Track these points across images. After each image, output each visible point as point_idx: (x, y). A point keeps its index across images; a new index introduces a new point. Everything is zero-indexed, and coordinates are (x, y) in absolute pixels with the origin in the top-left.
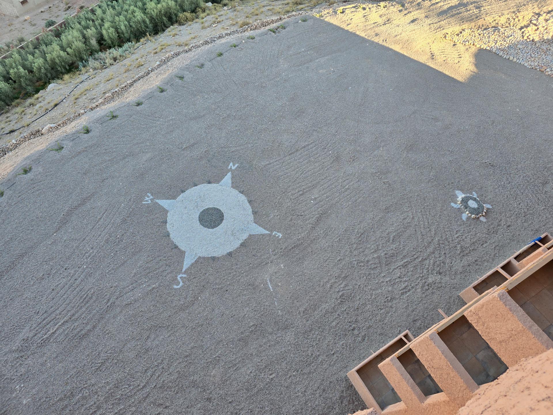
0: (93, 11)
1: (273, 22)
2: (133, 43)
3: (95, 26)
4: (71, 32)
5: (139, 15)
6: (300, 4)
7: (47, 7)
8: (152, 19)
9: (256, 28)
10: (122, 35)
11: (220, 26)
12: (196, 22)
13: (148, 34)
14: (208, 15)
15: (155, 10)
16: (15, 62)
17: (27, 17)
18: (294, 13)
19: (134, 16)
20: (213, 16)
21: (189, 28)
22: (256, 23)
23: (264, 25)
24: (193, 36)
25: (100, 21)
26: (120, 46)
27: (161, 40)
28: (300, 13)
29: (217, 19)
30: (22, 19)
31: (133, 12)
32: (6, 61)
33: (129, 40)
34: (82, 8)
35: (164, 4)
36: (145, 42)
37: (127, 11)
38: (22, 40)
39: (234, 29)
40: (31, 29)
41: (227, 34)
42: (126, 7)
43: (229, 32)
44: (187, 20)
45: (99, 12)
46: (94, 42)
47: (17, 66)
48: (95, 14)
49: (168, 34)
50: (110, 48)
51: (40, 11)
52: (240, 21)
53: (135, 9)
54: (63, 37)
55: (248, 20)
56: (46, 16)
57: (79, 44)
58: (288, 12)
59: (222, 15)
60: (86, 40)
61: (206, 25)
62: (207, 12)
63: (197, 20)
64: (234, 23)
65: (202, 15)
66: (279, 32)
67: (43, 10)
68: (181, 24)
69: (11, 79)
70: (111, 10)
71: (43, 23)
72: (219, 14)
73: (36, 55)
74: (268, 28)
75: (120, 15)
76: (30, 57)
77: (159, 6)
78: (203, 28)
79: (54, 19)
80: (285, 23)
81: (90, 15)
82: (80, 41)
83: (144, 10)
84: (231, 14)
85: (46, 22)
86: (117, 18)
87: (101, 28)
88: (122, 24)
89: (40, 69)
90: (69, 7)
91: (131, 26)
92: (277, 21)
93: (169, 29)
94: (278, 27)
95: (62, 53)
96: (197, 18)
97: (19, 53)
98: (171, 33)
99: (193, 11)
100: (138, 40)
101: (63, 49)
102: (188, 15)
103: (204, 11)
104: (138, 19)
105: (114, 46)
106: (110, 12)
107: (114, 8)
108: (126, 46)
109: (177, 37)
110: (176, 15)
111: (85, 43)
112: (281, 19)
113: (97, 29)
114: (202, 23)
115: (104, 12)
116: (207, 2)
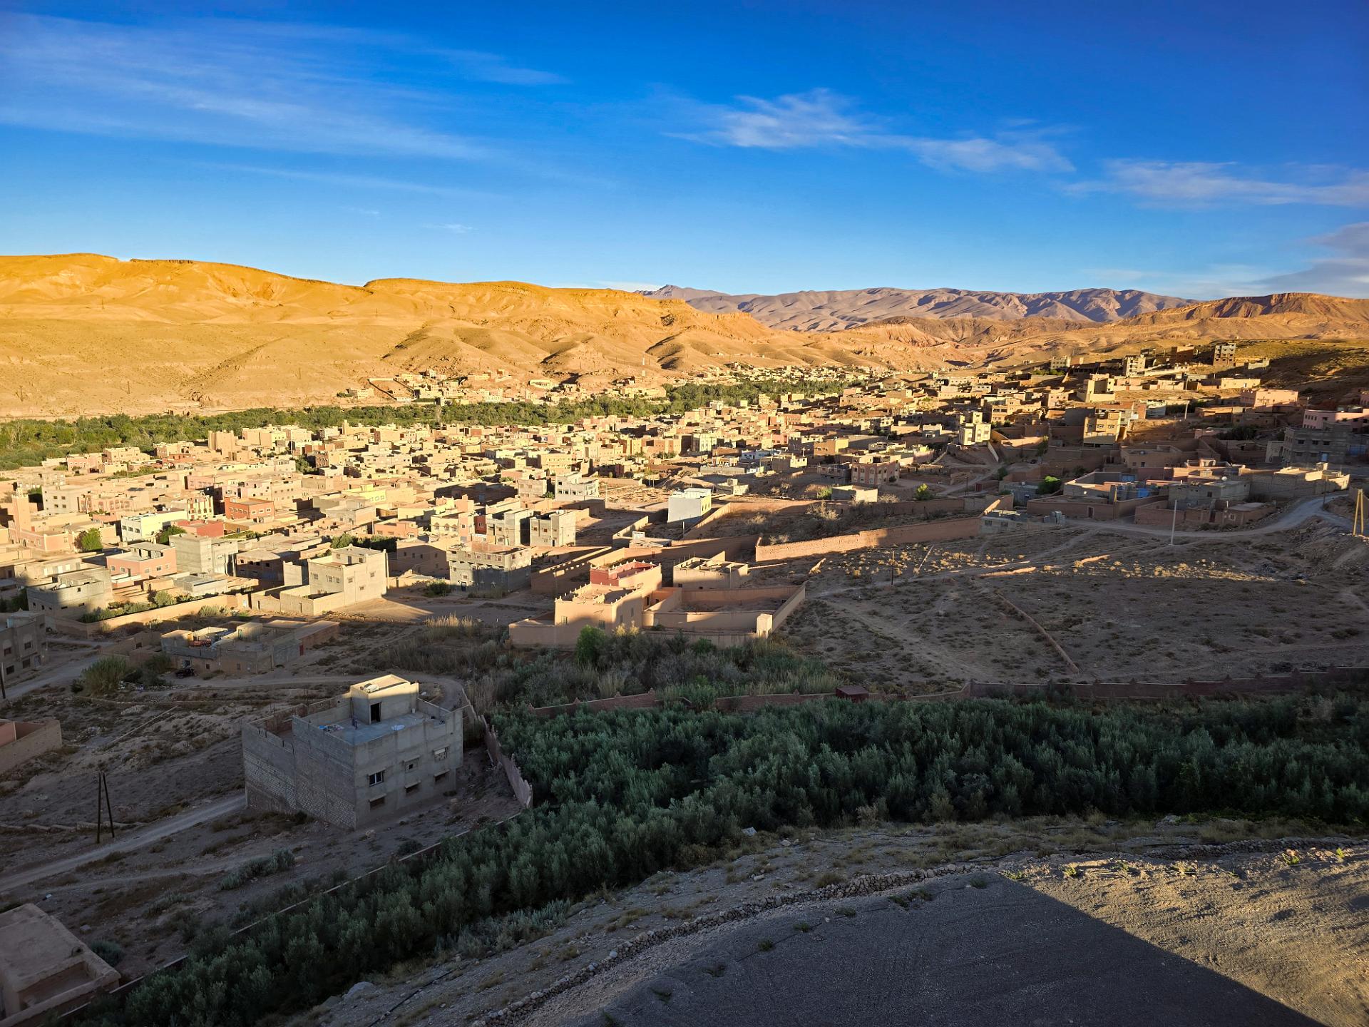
0: (503, 829)
1: (898, 881)
2: (568, 902)
3: (498, 859)
4: (445, 868)
5: (596, 842)
6: (965, 847)
7: (416, 814)
8: (620, 852)
9: (856, 892)
10: (549, 883)
11: (770, 880)
12: (717, 868)
13: (604, 885)
14: (746, 853)
15: (632, 835)
16: (307, 925)
17: (369, 832)
18: (951, 866)
19: (585, 845)
20: (757, 856)
21: (697, 879)
22: (856, 881)
23: (875, 886)
24: (704, 896)
25: (511, 849)
26: (538, 906)
27: (630, 899)
28: (967, 867)
29: (765, 863)
30: (358, 834)
31: (586, 835)
32: (292, 918)
33: (560, 895)
34: (482, 820)
35: (653, 823)
36: (594, 902)
37: (572, 833)
38: (340, 877)
39: (803, 888)
40: (367, 856)
41: (785, 900)
42: (573, 824)
43: (791, 896)
44: (696, 861)
45: (515, 830)
46: (484, 893)
47: (307, 932)
48: (506, 835)
49: (648, 888)
50: (514, 908)
51: (399, 822)
52: (820, 871)
53: (591, 830)
54: (426, 878)
55: (836, 872)
56: (407, 832)
57: (452, 895)
58: (936, 862)
59: (777, 856)
60: (470, 884)
61: (739, 874)
62: (745, 846)
63: (719, 863)
64: (805, 875)
65: (732, 853)
66: (916, 907)
67: (405, 820)
68: (681, 868)
69: (282, 960)
70: (541, 828)
71: (395, 846)
72: (769, 853)
73: (357, 911)
74: (887, 893)
75: (557, 839)
76: (343, 915)
77: (643, 826)
78: (731, 881)
79: (419, 839)
80: (930, 886)
81: (496, 837)
82: (458, 888)
83: (608, 833)
84: (799, 857)
85: (401, 843)
86: (548, 846)
87: (509, 863)
88: (556, 858)
89: (351, 943)
90: (458, 818)
91: (572, 864)
92: (908, 880)
93: (653, 878)
94: (914, 895)
95: (411, 910)
96: (720, 857)
97: (325, 903)
98: (655, 887)
99: (714, 843)
100: (579, 897)
101: (416, 902)
102: (701, 849)
103: (736, 844)
104: (591, 851)
105: (524, 907)
106: (538, 831)
107: (547, 824)
108: (551, 907)
109: (669, 896)
110: (674, 849)
111: (466, 894)
112: (918, 876)
113: (499, 865)
114: (730, 870)
115: (525, 832)
116: (744, 827)
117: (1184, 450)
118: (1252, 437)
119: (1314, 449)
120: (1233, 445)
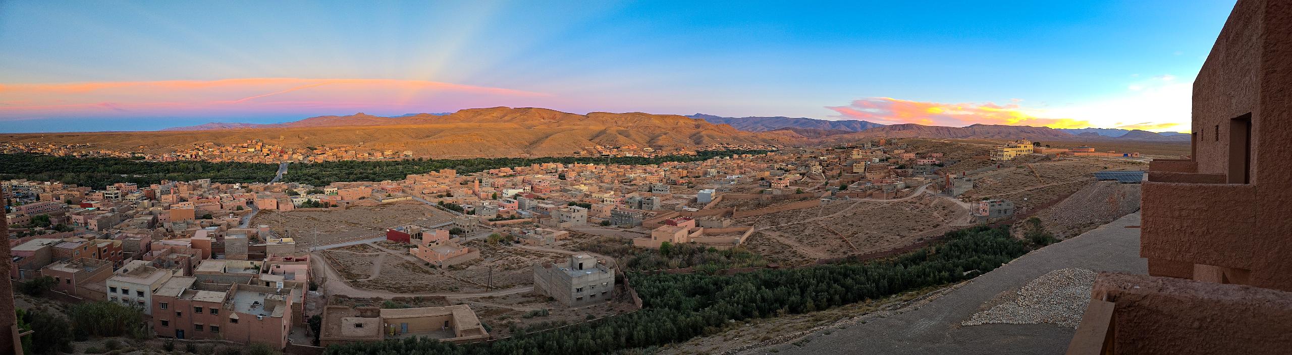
0: (631, 316)
1: (795, 337)
2: (657, 346)
3: (628, 327)
4: (606, 328)
5: (669, 325)
6: (820, 321)
7: (594, 305)
8: (679, 329)
9: (777, 342)
10: (650, 339)
11: (741, 339)
12: (719, 335)
13: (673, 341)
14: (731, 329)
15: (684, 323)
16: (553, 337)
17: (576, 309)
18: (816, 328)
19: (664, 325)
20: (736, 330)
21: (711, 340)
22: (778, 339)
23: (786, 340)
24: (714, 346)
25: (634, 324)
26: (645, 347)
27: (683, 347)
28: (822, 327)
29: (739, 333)
30: (572, 309)
31: (665, 321)
32: (548, 334)
33: (654, 344)
34: (622, 311)
35: (693, 318)
36: (668, 347)
37: (659, 320)
38: (564, 323)
39: (755, 342)
40: (575, 317)
41: (748, 347)
42: (659, 317)
43: (751, 346)
44: (711, 333)
45: (636, 317)
46: (623, 339)
47: (553, 341)
48: (632, 318)
49: (690, 343)
50: (635, 347)
51: (587, 307)
52: (762, 335)
53: (667, 319)
54: (598, 330)
55: (769, 335)
56: (590, 311)
57: (609, 338)
58: (810, 328)
59: (744, 330)
60: (617, 335)
61: (728, 337)
62: (731, 327)
63: (720, 333)
64: (756, 337)
65: (726, 329)
66: (804, 345)
67: (589, 307)
68: (704, 336)
69: (543, 347)
70: (646, 317)
71: (585, 316)
72: (740, 329)
73: (570, 337)
74: (790, 342)
75: (653, 322)
76: (565, 337)
77: (689, 319)
78: (725, 340)
79: (594, 315)
80: (808, 337)
81: (628, 319)
82: (611, 336)
83: (674, 321)
84: (753, 330)
85: (587, 315)
86: (649, 324)
87: (633, 329)
88: (653, 329)
89: (568, 348)
90: (611, 309)
91: (659, 332)
92: (799, 336)
93: (693, 339)
94: (803, 341)
95: (591, 342)
96: (721, 331)
97: (559, 331)
98: (694, 343)
99: (718, 326)
100: (662, 345)
101: (593, 338)
102: (713, 328)
103: (727, 326)
104: (667, 328)
105: (639, 347)
106: (645, 318)
107: (648, 316)
108: (651, 348)
109: (700, 346)
110: (702, 328)
111: (614, 339)
112: (803, 334)
113: (629, 329)
114: (725, 336)
115: (640, 318)
116: (730, 319)
117: (885, 173)
118: (904, 168)
119: (921, 171)
120: (899, 171)
